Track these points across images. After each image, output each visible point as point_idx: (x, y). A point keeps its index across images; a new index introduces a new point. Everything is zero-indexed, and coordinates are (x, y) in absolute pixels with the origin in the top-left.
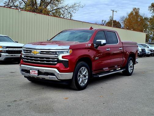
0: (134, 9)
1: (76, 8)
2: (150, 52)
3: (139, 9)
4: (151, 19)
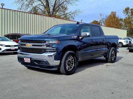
0: (112, 13)
1: (77, 13)
3: (116, 12)
4: (125, 20)
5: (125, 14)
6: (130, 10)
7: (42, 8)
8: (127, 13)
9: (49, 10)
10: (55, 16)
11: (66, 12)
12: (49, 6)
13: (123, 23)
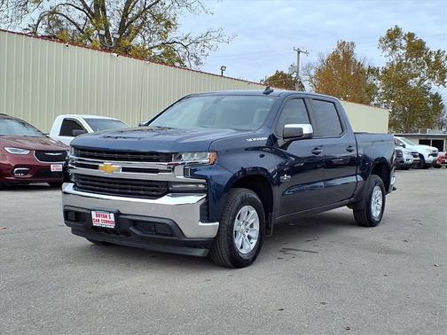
0: (342, 45)
1: (211, 43)
2: (412, 159)
3: (352, 44)
4: (385, 72)
5: (387, 53)
6: (404, 38)
7: (78, 16)
8: (394, 48)
9: (107, 26)
10: (126, 51)
11: (172, 36)
12: (104, 10)
13: (378, 83)
